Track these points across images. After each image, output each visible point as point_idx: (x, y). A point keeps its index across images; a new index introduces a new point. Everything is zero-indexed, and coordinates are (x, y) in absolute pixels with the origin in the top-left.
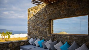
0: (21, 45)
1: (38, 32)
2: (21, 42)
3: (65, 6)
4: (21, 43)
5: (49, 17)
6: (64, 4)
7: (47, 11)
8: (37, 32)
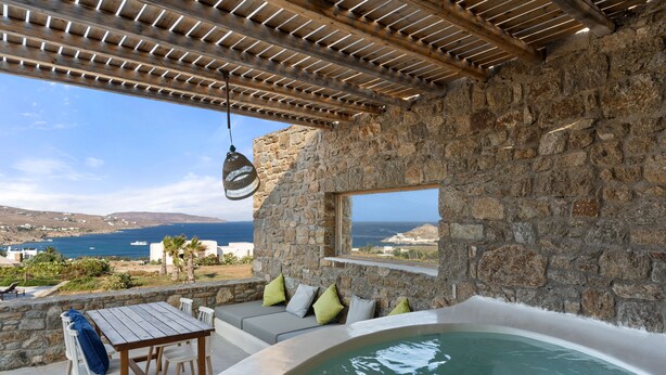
0: (218, 302)
1: (288, 245)
2: (218, 288)
3: (375, 142)
4: (219, 294)
5: (325, 184)
6: (371, 134)
7: (318, 159)
8: (286, 247)
